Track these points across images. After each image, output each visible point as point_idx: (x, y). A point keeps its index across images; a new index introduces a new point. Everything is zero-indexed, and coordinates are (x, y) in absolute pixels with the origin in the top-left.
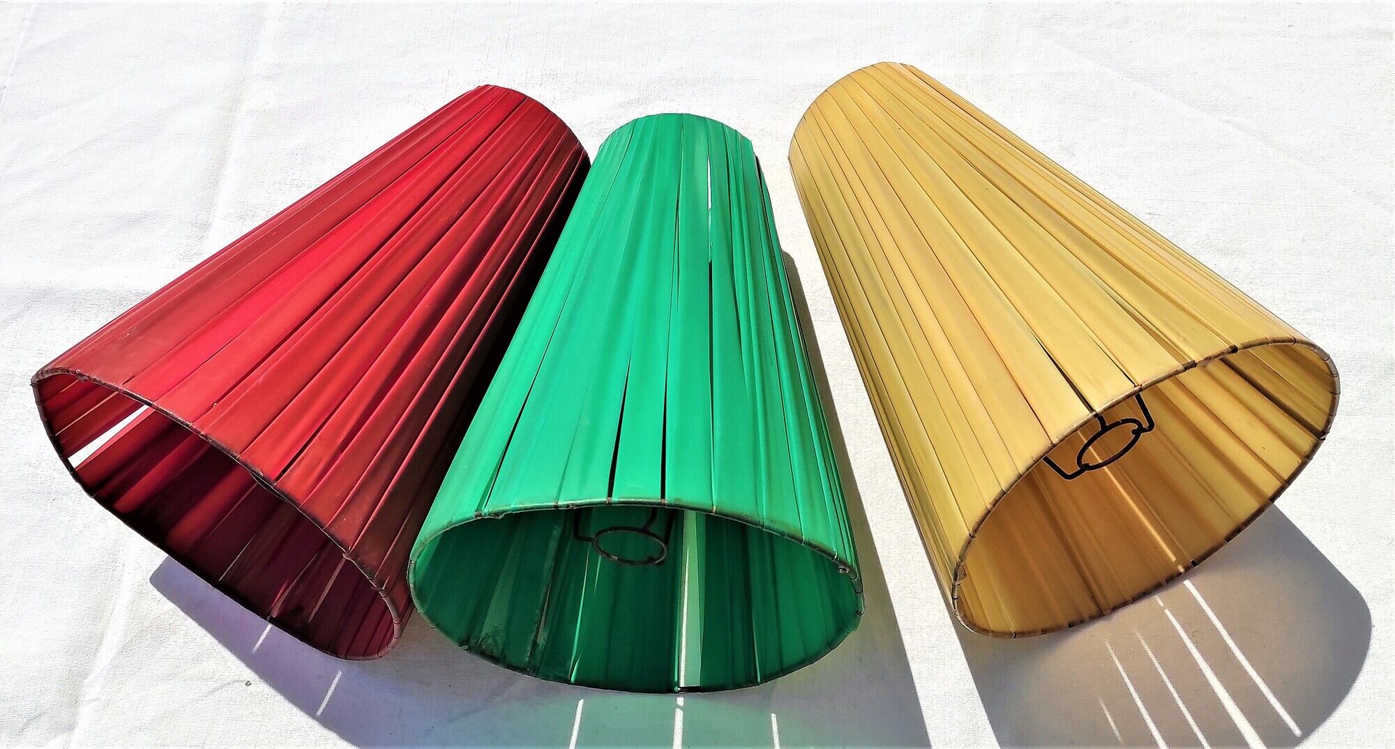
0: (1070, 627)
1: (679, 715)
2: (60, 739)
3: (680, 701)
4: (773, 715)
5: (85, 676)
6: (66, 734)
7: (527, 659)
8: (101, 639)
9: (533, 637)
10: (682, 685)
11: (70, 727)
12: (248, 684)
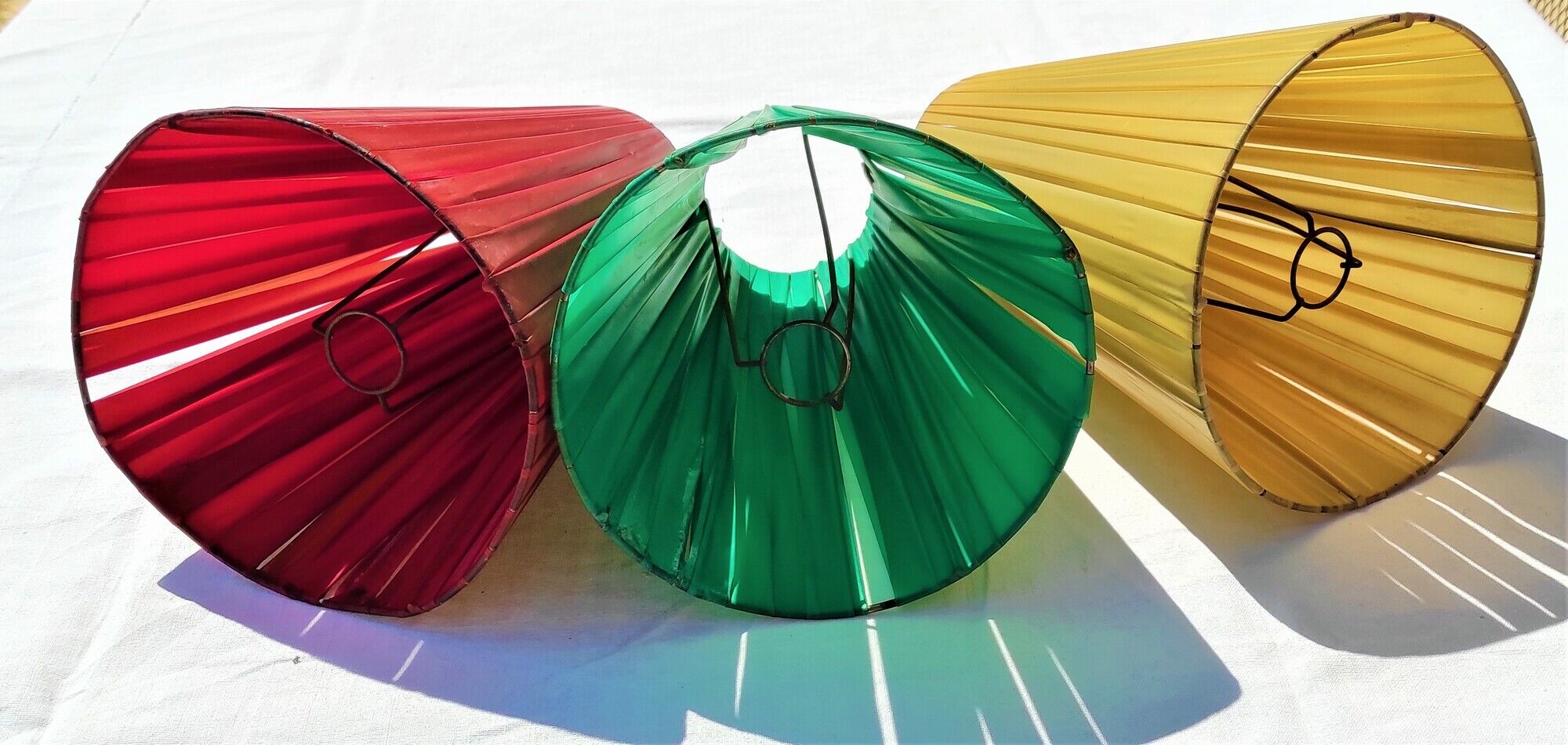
0: (1322, 512)
1: (873, 636)
2: (28, 734)
3: (871, 622)
4: (991, 622)
5: (65, 676)
6: (35, 730)
7: (675, 569)
8: (87, 644)
9: (679, 551)
10: (870, 603)
11: (42, 723)
12: (296, 660)
